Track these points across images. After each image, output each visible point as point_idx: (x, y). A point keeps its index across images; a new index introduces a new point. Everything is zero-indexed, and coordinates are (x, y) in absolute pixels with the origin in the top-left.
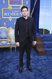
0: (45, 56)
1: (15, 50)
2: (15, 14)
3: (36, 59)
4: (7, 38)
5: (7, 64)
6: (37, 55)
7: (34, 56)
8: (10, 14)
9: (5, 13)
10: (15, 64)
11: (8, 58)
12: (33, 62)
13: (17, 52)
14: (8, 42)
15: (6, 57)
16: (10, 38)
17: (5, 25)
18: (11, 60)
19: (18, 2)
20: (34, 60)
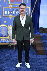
0: (44, 55)
2: (16, 12)
3: (34, 58)
4: (6, 36)
5: (5, 62)
6: (36, 54)
7: (33, 55)
8: (10, 12)
9: (5, 11)
10: (13, 62)
12: (31, 61)
13: (16, 50)
14: (8, 40)
15: (5, 55)
16: (10, 36)
17: (5, 23)
18: (9, 58)
19: (19, 1)
20: (32, 59)
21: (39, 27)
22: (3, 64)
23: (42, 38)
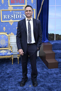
0: (56, 69)
1: (18, 61)
2: (17, 16)
4: (7, 47)
5: (7, 80)
6: (46, 68)
7: (43, 69)
8: (10, 16)
9: (4, 15)
10: (17, 79)
11: (8, 72)
12: (41, 77)
13: (21, 64)
14: (9, 52)
15: (7, 71)
16: (11, 46)
17: (4, 30)
18: (13, 75)
19: (21, 2)
20: (42, 75)
21: (49, 33)
22: (5, 82)
23: (53, 47)
